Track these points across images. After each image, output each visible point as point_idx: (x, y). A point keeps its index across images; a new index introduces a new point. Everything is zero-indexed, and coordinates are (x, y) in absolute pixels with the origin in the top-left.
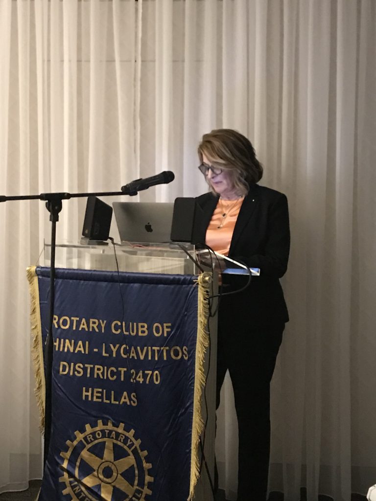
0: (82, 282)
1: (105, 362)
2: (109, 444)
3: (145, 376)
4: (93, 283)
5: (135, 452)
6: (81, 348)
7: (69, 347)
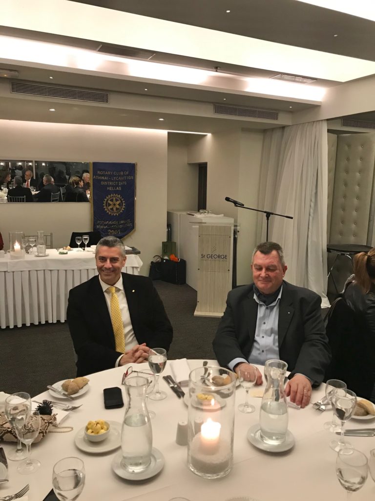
1: (112, 181)
2: (114, 199)
3: (123, 183)
5: (121, 200)
6: (106, 178)
7: (103, 178)
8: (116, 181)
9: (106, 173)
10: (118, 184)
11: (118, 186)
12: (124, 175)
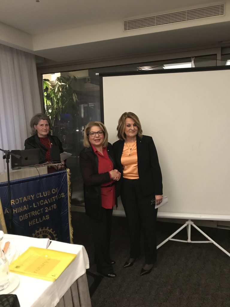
0: (21, 183)
1: (35, 209)
3: (51, 208)
4: (27, 182)
6: (25, 208)
7: (21, 210)
8: (40, 207)
9: (25, 199)
10: (44, 210)
11: (45, 214)
12: (52, 195)
